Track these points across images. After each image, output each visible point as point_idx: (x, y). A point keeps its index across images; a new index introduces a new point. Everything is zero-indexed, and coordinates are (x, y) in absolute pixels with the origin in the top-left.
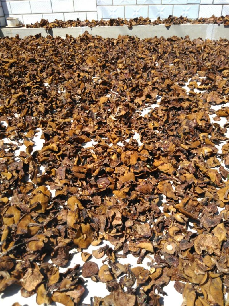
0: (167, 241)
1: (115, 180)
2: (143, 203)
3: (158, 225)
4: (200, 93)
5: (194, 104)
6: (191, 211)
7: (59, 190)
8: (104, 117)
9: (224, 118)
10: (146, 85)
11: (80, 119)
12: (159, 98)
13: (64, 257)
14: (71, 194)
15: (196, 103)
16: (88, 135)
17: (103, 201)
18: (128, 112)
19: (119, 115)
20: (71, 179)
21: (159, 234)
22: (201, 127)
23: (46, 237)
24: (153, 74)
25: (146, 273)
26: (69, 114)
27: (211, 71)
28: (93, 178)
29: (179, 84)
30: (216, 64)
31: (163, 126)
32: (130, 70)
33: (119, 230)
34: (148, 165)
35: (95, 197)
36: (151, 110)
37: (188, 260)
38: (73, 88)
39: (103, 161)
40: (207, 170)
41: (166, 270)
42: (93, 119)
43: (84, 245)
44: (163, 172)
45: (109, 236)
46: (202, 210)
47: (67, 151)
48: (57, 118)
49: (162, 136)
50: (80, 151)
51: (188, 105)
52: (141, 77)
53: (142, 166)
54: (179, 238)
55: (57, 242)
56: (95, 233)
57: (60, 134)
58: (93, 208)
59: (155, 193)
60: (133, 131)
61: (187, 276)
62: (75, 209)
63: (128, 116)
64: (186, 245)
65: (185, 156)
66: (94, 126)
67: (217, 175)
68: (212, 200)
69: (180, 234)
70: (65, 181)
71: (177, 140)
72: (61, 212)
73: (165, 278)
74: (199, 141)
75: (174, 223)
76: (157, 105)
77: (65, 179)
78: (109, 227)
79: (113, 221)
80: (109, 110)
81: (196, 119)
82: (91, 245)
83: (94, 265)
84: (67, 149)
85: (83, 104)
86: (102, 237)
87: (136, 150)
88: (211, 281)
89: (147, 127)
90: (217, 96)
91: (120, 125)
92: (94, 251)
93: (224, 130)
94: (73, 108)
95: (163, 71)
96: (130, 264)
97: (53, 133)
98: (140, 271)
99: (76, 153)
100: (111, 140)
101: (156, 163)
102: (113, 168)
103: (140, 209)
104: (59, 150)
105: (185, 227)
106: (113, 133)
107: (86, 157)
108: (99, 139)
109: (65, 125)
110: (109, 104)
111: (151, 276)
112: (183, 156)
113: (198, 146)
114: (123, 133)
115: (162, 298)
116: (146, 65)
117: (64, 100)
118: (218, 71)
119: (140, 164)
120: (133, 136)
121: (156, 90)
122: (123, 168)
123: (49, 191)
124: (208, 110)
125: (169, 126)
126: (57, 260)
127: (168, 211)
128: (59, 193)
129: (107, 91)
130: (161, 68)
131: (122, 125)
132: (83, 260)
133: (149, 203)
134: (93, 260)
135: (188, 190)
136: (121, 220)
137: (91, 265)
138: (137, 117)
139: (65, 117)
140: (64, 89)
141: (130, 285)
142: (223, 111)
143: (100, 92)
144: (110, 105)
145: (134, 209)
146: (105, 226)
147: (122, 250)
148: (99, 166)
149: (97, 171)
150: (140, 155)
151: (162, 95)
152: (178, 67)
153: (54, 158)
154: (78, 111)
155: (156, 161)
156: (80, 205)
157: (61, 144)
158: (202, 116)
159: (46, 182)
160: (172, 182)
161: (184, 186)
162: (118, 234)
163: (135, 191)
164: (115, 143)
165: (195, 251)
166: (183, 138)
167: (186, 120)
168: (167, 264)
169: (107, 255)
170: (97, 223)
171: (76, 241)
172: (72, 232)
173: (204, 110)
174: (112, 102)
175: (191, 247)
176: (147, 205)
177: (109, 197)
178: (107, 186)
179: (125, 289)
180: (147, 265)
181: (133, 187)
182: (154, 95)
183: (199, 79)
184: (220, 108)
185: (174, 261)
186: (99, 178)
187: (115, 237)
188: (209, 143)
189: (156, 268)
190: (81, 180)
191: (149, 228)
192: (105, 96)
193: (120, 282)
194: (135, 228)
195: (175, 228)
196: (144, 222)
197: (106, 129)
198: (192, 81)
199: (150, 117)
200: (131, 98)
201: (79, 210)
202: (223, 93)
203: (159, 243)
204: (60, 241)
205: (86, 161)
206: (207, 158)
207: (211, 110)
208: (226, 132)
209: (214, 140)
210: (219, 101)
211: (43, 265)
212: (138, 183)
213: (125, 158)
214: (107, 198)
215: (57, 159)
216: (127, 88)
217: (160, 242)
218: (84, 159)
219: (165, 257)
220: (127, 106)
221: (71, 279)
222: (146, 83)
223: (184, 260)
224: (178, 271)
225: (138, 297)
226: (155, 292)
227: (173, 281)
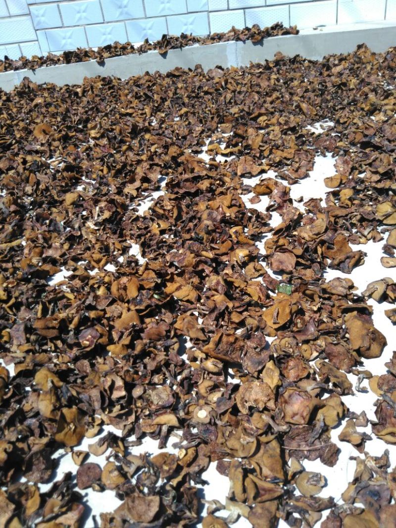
0: (198, 405)
1: (107, 329)
2: (156, 355)
3: (181, 384)
4: (226, 161)
5: (218, 182)
6: (228, 351)
7: (20, 362)
8: (76, 226)
9: (266, 197)
10: (139, 162)
11: (37, 238)
12: (164, 179)
13: (43, 466)
14: (39, 365)
15: (220, 180)
16: (54, 262)
17: (93, 365)
18: (116, 211)
19: (101, 219)
20: (36, 341)
21: (186, 397)
22: (230, 218)
23: (10, 442)
24: (149, 140)
25: (173, 460)
26: (18, 232)
27: (240, 121)
28: (72, 333)
29: (192, 151)
30: (246, 109)
31: (175, 226)
32: (109, 140)
33: (124, 405)
34: (157, 294)
35: (79, 363)
36: (153, 202)
37: (230, 425)
38: (17, 184)
39: (84, 303)
40: (246, 283)
41: (202, 448)
42: (59, 232)
43: (74, 440)
44: (181, 300)
45: (110, 417)
46: (243, 346)
47: (22, 296)
49: (175, 243)
50: (44, 291)
51: (209, 186)
52: (130, 148)
53: (147, 298)
54: (215, 397)
55: (29, 446)
56: (88, 419)
57: (6, 270)
58: (79, 381)
59: (171, 337)
60: (128, 242)
61: (231, 449)
62: (49, 388)
63: (115, 219)
64: (225, 405)
65: (211, 269)
66: (62, 244)
67: (261, 289)
68: (258, 328)
69: (217, 390)
70: (26, 347)
71: (196, 246)
72: (29, 398)
73: (202, 461)
74: (229, 241)
75: (205, 376)
76: (161, 193)
77: (27, 343)
78: (107, 403)
79: (111, 393)
80: (84, 213)
81: (222, 206)
82: (85, 438)
83: (94, 468)
84: (22, 293)
85: (39, 210)
86: (100, 422)
87: (134, 274)
88: (265, 447)
89: (150, 232)
90: (251, 163)
91: (105, 236)
92: (90, 446)
93: (267, 216)
94: (22, 219)
95: (163, 132)
96: (147, 453)
98: (164, 459)
99: (39, 296)
100: (93, 263)
101: (170, 288)
102: (101, 310)
103: (151, 365)
104: (9, 298)
105: (222, 378)
106: (96, 251)
107: (55, 301)
108: (73, 266)
109: (13, 253)
110: (82, 203)
111: (180, 463)
112: (208, 270)
113: (229, 250)
114: (112, 247)
115: (202, 490)
116: (135, 127)
117: (4, 210)
118: (251, 119)
119: (143, 295)
120: (128, 252)
121: (155, 167)
122: (119, 307)
123: (4, 368)
124: (241, 187)
125: (183, 225)
126: (33, 473)
127: (194, 359)
128: (21, 368)
129: (77, 181)
130: (161, 128)
131: (108, 235)
132: (76, 464)
133: (165, 353)
134: (92, 459)
135: (220, 320)
136: (123, 389)
137: (89, 468)
138: (131, 217)
139: (11, 238)
140: (2, 189)
141: (152, 483)
142: (263, 187)
143: (64, 184)
144: (84, 205)
145: (142, 368)
146: (100, 404)
147: (133, 434)
148: (77, 312)
149: (76, 320)
150: (143, 280)
151: (167, 174)
152: (187, 123)
153: (2, 312)
154: (31, 224)
155: (168, 284)
156: (56, 380)
157: (10, 286)
158: (230, 200)
160: (196, 313)
161: (214, 315)
162: (122, 412)
163: (142, 339)
164: (101, 266)
165: (239, 411)
166: (206, 241)
167: (208, 211)
168: (201, 439)
169: (111, 447)
170: (88, 402)
171: (60, 437)
172: (49, 424)
173: (235, 189)
174: (87, 198)
175: (231, 406)
176: (161, 357)
177: (102, 358)
178: (95, 341)
179: (146, 490)
180: (172, 448)
181: (136, 334)
182: (155, 176)
183: (223, 137)
184: (258, 182)
185: (211, 432)
186: (82, 330)
187: (119, 416)
188: (245, 240)
189: (187, 449)
190: (52, 340)
191: (169, 392)
192: (75, 189)
193: (137, 483)
194: (147, 396)
195: (208, 383)
196: (161, 384)
197: (83, 246)
198: (211, 143)
199: (152, 215)
200: (117, 188)
201: (55, 388)
202: (261, 155)
203: (186, 410)
204: (34, 444)
205: (57, 307)
206: (244, 265)
207: (245, 188)
208: (270, 219)
209: (252, 235)
210: (256, 169)
211: (12, 488)
212: (144, 326)
213: (118, 290)
214: (100, 360)
215: (8, 313)
216: (109, 171)
217: (188, 409)
218: (52, 304)
219: (198, 429)
220: (112, 202)
221: (60, 498)
222: (138, 158)
223: (224, 428)
224: (218, 446)
225: (164, 497)
226: (190, 484)
227: (213, 462)
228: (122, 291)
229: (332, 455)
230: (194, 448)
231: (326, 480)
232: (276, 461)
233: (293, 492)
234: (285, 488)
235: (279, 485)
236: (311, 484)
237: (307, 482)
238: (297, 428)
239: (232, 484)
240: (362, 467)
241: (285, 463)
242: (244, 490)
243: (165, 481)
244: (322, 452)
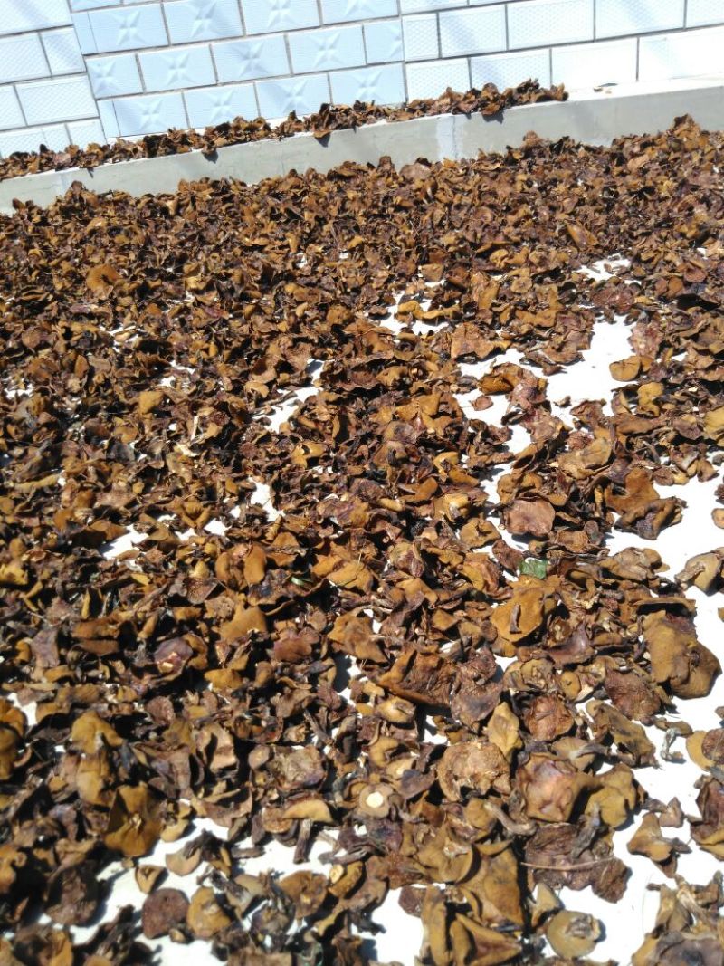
0: (367, 783)
1: (207, 640)
2: (293, 689)
3: (338, 744)
4: (431, 333)
5: (415, 371)
6: (425, 684)
7: (47, 701)
8: (158, 451)
9: (503, 397)
10: (274, 335)
11: (86, 473)
12: (317, 366)
13: (81, 895)
14: (80, 706)
15: (419, 366)
16: (114, 516)
17: (178, 707)
18: (230, 423)
19: (201, 439)
20: (77, 662)
21: (347, 768)
22: (436, 438)
23: (21, 849)
24: (292, 295)
25: (320, 886)
26: (51, 462)
27: (459, 259)
28: (142, 647)
29: (370, 314)
30: (470, 237)
31: (335, 450)
32: (221, 294)
33: (233, 781)
34: (297, 577)
35: (153, 703)
36: (296, 407)
37: (426, 822)
38: (54, 375)
39: (166, 591)
40: (461, 557)
41: (374, 863)
42: (126, 462)
43: (140, 844)
44: (343, 588)
45: (207, 803)
46: (454, 675)
47: (55, 578)
48: (15, 481)
49: (334, 482)
50: (95, 570)
51: (398, 378)
52: (258, 310)
53: (280, 583)
54: (400, 768)
55: (56, 856)
56: (165, 806)
57: (28, 530)
59: (323, 656)
60: (250, 479)
61: (427, 867)
62: (97, 748)
63: (228, 438)
64: (417, 784)
65: (398, 530)
66: (130, 485)
67: (488, 569)
68: (482, 641)
69: (403, 754)
70: (59, 672)
71: (372, 489)
72: (61, 766)
73: (373, 888)
74: (433, 480)
75: (383, 729)
76: (312, 391)
77: (61, 664)
78: (202, 778)
79: (210, 759)
80: (173, 427)
81: (422, 415)
82: (161, 842)
83: (174, 898)
84: (55, 574)
85: (91, 422)
86: (187, 812)
87: (258, 540)
88: (489, 864)
89: (289, 461)
90: (477, 335)
91: (208, 470)
92: (169, 857)
93: (503, 433)
94: (60, 438)
95: (319, 281)
96: (273, 871)
97: (6, 530)
98: (302, 882)
99: (85, 578)
100: (186, 519)
101: (323, 565)
102: (197, 606)
103: (284, 708)
104: (32, 581)
105: (413, 734)
106: (191, 497)
107: (114, 588)
108: (149, 524)
109: (42, 499)
110: (169, 408)
111: (332, 890)
112: (392, 532)
113: (433, 495)
114: (220, 490)
115: (371, 943)
116: (267, 271)
117: (29, 421)
118: (479, 255)
119: (274, 579)
120: (249, 498)
121: (302, 345)
122: (228, 599)
123: (18, 710)
124: (456, 380)
125: (349, 448)
126: (62, 908)
127: (363, 698)
128: (49, 710)
129: (161, 370)
130: (314, 272)
131: (215, 467)
132: (141, 890)
133: (310, 687)
134: (172, 882)
135: (413, 625)
136: (232, 752)
137: (166, 899)
138: (256, 435)
139: (39, 472)
140: (26, 384)
141: (280, 928)
142: (497, 379)
143: (137, 375)
144: (173, 413)
145: (268, 714)
146: (189, 778)
147: (249, 835)
148: (153, 609)
149: (150, 624)
150: (273, 550)
151: (324, 357)
152: (362, 263)
153: (19, 608)
154: (76, 446)
155: (320, 558)
156: (110, 734)
157: (34, 559)
158: (436, 403)
159: (5, 686)
160: (369, 613)
161: (401, 617)
162: (229, 794)
163: (268, 659)
164: (199, 525)
165: (442, 796)
166: (391, 478)
167: (395, 424)
168: (371, 846)
169: (206, 860)
170: (167, 776)
171: (113, 839)
172: (96, 816)
173: (446, 383)
174: (178, 400)
175: (428, 786)
176: (303, 693)
177: (196, 694)
178: (184, 662)
179: (268, 941)
180: (318, 863)
181: (259, 650)
182: (302, 360)
183: (426, 289)
184: (489, 371)
185: (390, 834)
186: (161, 641)
187: (224, 803)
188: (463, 478)
189: (345, 865)
190: (106, 660)
191: (315, 758)
192: (157, 383)
193: (252, 928)
194: (276, 766)
195: (388, 743)
196: (301, 744)
197: (167, 488)
198: (404, 299)
199: (294, 431)
200: (233, 382)
201: (108, 749)
202: (494, 322)
203: (346, 793)
204: (66, 853)
205: (118, 599)
206: (459, 523)
207: (464, 381)
208: (509, 438)
209: (475, 468)
210: (486, 346)
211: (23, 935)
212: (274, 635)
213: (228, 569)
214: (192, 698)
215: (29, 609)
216: (220, 352)
217: (350, 791)
218: (109, 594)
219: (367, 828)
220: (222, 407)
221: (110, 954)
222: (273, 327)
223: (415, 827)
224: (402, 860)
225: (300, 955)
226: (349, 930)
227: (394, 889)
228: (235, 572)
229: (614, 881)
230: (359, 864)
231: (602, 928)
232: (510, 890)
233: (540, 949)
234: (526, 941)
235: (515, 937)
236: (575, 936)
237: (567, 932)
238: (549, 829)
239: (427, 932)
240: (671, 905)
241: (525, 894)
242: (449, 945)
243: (304, 924)
244: (595, 874)
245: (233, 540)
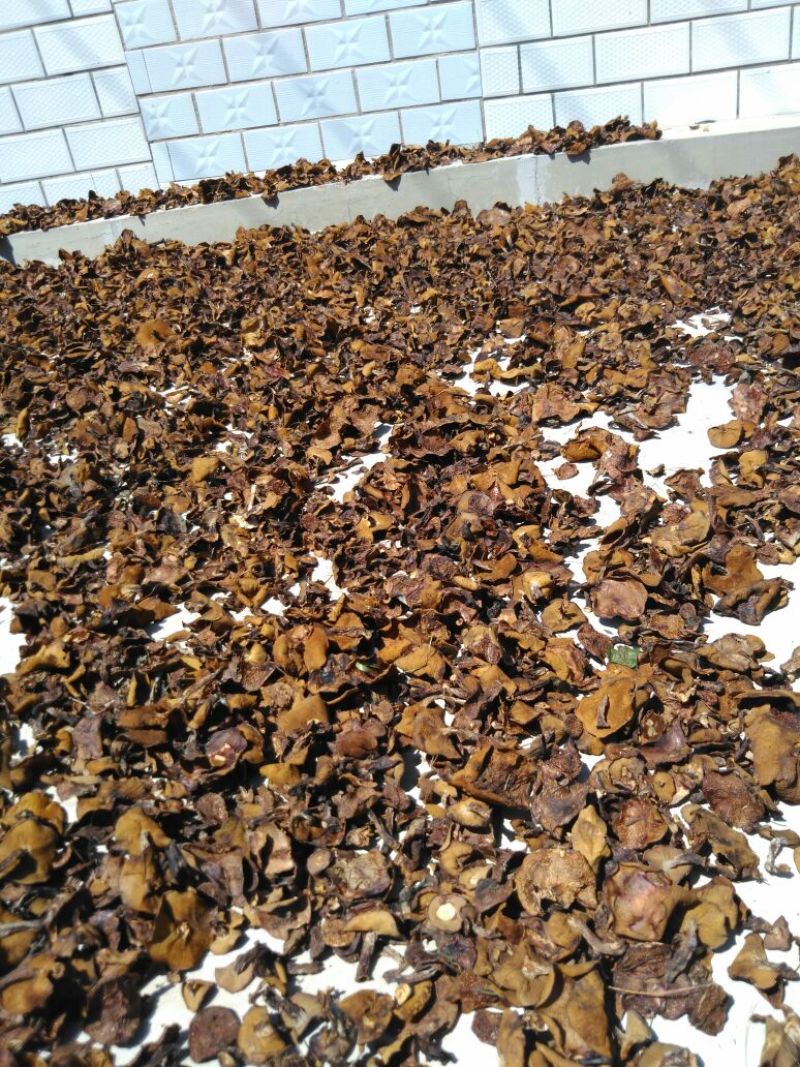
0: (438, 893)
1: (263, 731)
2: (357, 787)
3: (406, 849)
4: (510, 394)
5: (492, 436)
6: (502, 784)
7: (89, 795)
8: (212, 523)
9: (589, 465)
10: (338, 396)
11: (134, 546)
12: (386, 430)
13: (123, 1011)
14: (124, 801)
15: (497, 431)
16: (164, 593)
17: (231, 805)
18: (291, 493)
19: (259, 509)
20: (121, 753)
21: (415, 875)
22: (515, 509)
23: (59, 959)
24: (359, 353)
25: (385, 1007)
26: (96, 534)
27: (541, 313)
28: (192, 738)
29: (444, 374)
30: (553, 289)
31: (405, 523)
32: (282, 351)
33: (290, 888)
34: (362, 662)
35: (203, 800)
36: (362, 475)
37: (503, 938)
38: (100, 439)
39: (219, 677)
40: (543, 642)
41: (444, 983)
42: (177, 535)
43: (188, 957)
44: (412, 675)
45: (261, 912)
46: (535, 774)
47: (99, 661)
48: (57, 555)
49: (402, 558)
50: (143, 652)
51: (473, 443)
52: (322, 369)
53: (342, 669)
54: (474, 877)
55: (97, 967)
56: (216, 914)
57: (70, 608)
58: (203, 836)
59: (389, 750)
60: (311, 554)
61: (503, 989)
62: (142, 849)
63: (288, 509)
64: (492, 894)
65: (473, 612)
66: (182, 559)
67: (573, 656)
68: (566, 737)
69: (478, 862)
70: (103, 764)
71: (445, 565)
72: (103, 868)
73: (443, 1011)
74: (512, 556)
75: (456, 833)
76: (379, 458)
77: (104, 755)
78: (256, 884)
79: (265, 863)
80: (229, 496)
81: (500, 484)
82: (210, 954)
83: (224, 1017)
84: (99, 656)
85: (140, 491)
86: (240, 922)
87: (319, 621)
88: (573, 987)
89: (354, 534)
90: (561, 397)
91: (266, 543)
92: (219, 972)
93: (590, 505)
94: (106, 508)
95: (388, 337)
96: (333, 989)
97: (47, 608)
98: (365, 1003)
99: (131, 662)
100: (241, 597)
101: (390, 649)
102: (252, 693)
103: (347, 808)
104: (74, 664)
105: (489, 839)
106: (247, 573)
107: (163, 672)
108: (202, 602)
109: (86, 574)
110: (225, 476)
111: (398, 1013)
112: (466, 614)
113: (511, 573)
114: (279, 566)
116: (332, 326)
117: (73, 489)
118: (564, 309)
119: (336, 664)
120: (310, 575)
121: (369, 407)
122: (286, 686)
123: (57, 805)
124: (538, 446)
125: (419, 521)
126: (102, 1025)
127: (434, 798)
128: (91, 806)
129: (217, 434)
130: (383, 328)
131: (273, 540)
132: (188, 1007)
133: (375, 785)
134: (222, 999)
135: (490, 718)
136: (289, 855)
137: (215, 1018)
138: (319, 505)
139: (83, 545)
140: (70, 448)
141: (339, 1055)
142: (583, 445)
143: (190, 439)
144: (228, 481)
145: (329, 814)
146: (242, 885)
147: (307, 949)
148: (205, 696)
149: (201, 713)
150: (336, 633)
151: (392, 420)
152: (434, 318)
153: (59, 693)
154: (124, 517)
155: (387, 641)
156: (156, 833)
157: (76, 640)
158: (515, 471)
159: (44, 779)
160: (441, 703)
161: (476, 708)
162: (286, 903)
163: (330, 754)
164: (256, 604)
165: (522, 909)
166: (465, 554)
167: (470, 494)
168: (442, 964)
169: (260, 975)
170: (218, 881)
171: (159, 950)
172: (140, 924)
173: (526, 449)
174: (234, 467)
175: (505, 897)
176: (368, 792)
177: (251, 790)
178: (238, 755)
180: (383, 981)
181: (319, 743)
182: (369, 423)
183: (505, 346)
184: (574, 436)
185: (463, 951)
186: (214, 732)
187: (280, 912)
188: (544, 554)
189: (413, 985)
190: (153, 751)
191: (380, 865)
192: (212, 448)
193: (310, 1053)
194: (337, 872)
195: (461, 849)
196: (365, 848)
197: (222, 563)
198: (481, 357)
199: (360, 501)
200: (294, 447)
201: (155, 850)
202: (580, 382)
203: (414, 903)
204: (107, 964)
205: (166, 684)
206: (541, 604)
207: (546, 447)
208: (596, 510)
209: (558, 544)
210: (571, 409)
211: (60, 1054)
212: (336, 726)
213: (286, 653)
214: (246, 795)
215: (70, 695)
216: (279, 415)
217: (419, 902)
218: (157, 679)
219: (437, 944)
220: (282, 475)
222: (337, 388)
223: (491, 943)
224: (476, 980)
226: (417, 1059)
227: (467, 1013)
228: (294, 656)
229: (713, 1011)
230: (428, 983)
231: (700, 1064)
232: (596, 1018)
238: (640, 949)
239: (503, 1063)
240: (778, 1040)
241: (613, 1022)
243: (367, 1050)
244: (691, 1002)
245: (293, 621)
